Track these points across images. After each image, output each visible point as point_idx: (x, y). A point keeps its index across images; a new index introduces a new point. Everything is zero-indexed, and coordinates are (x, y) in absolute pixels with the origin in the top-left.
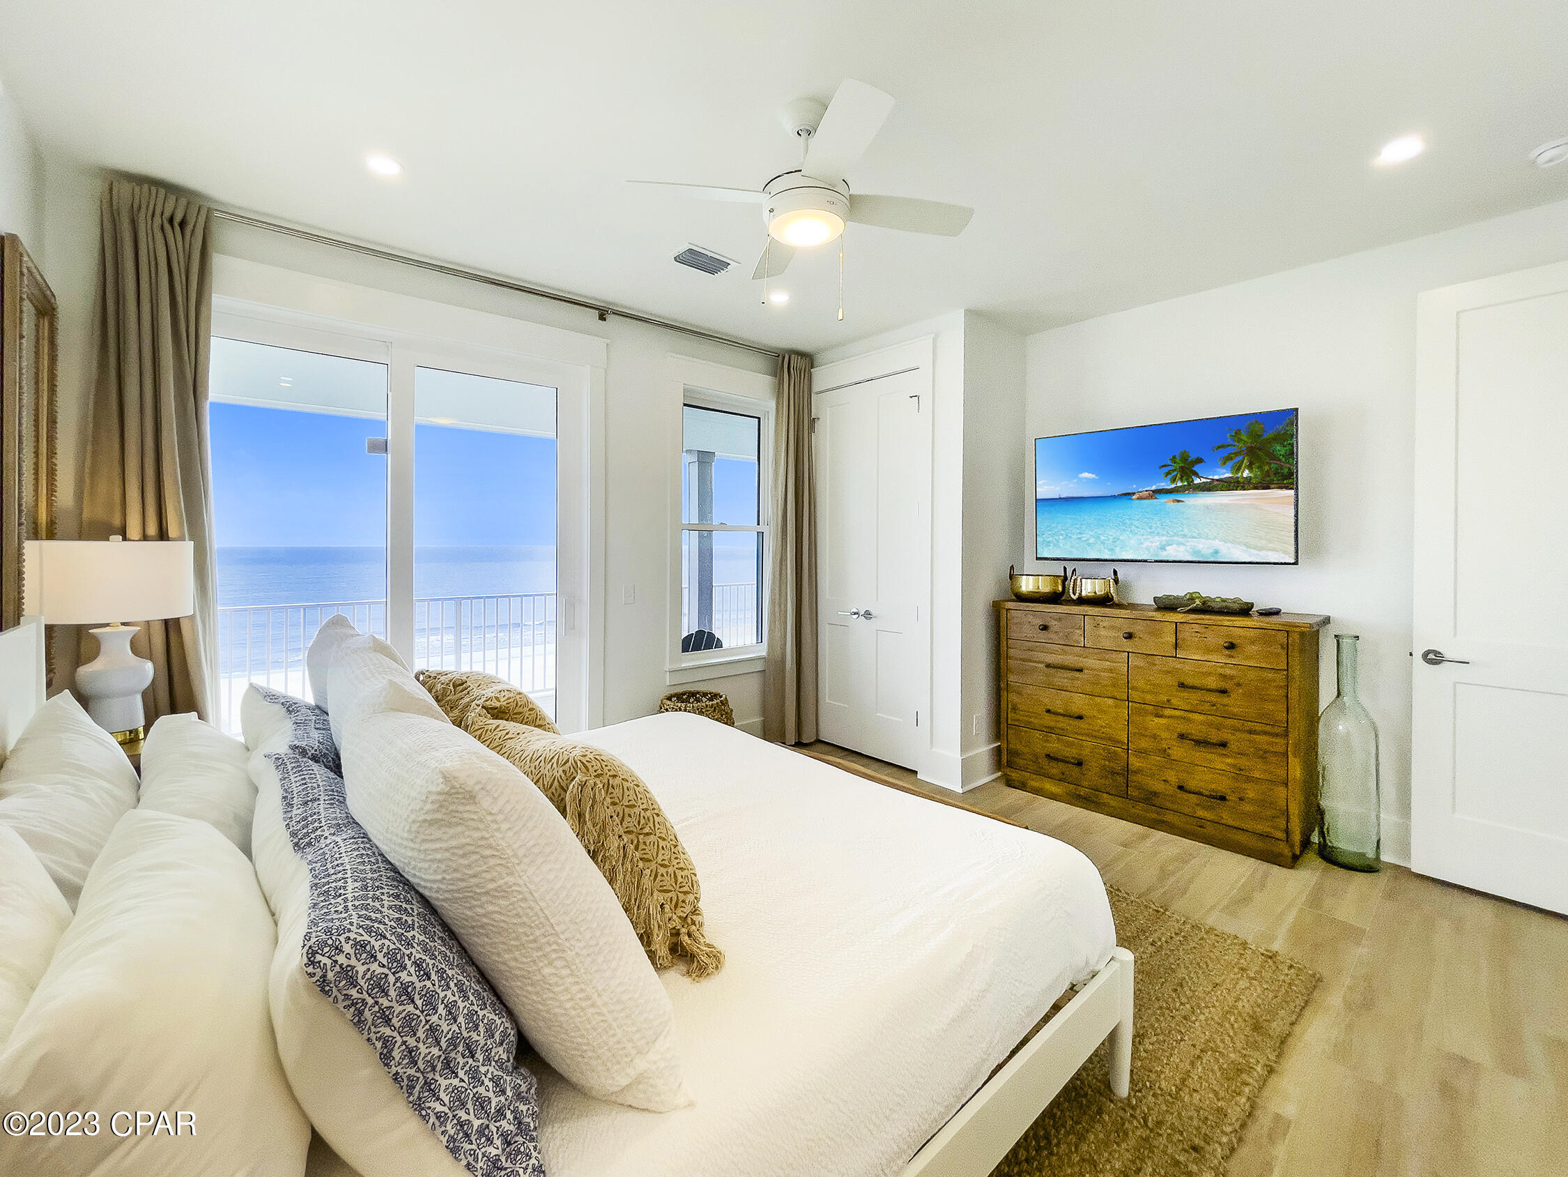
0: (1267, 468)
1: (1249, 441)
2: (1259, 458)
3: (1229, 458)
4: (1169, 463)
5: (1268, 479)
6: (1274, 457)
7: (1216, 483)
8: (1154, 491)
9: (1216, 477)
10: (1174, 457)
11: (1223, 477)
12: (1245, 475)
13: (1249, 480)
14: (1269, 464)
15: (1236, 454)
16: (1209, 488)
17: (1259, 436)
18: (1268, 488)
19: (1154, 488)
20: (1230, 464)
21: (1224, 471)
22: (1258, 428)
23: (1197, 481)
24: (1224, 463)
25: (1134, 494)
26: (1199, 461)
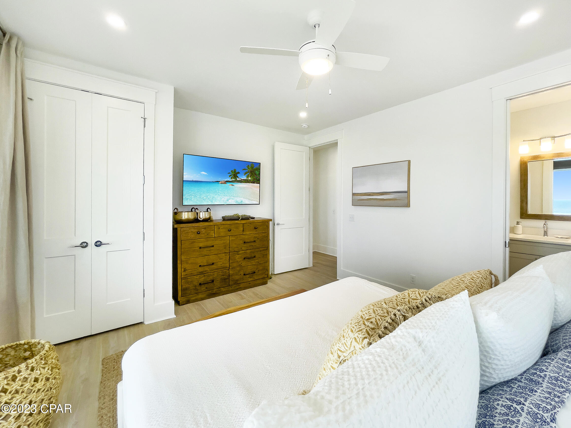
0: (254, 177)
1: (251, 169)
2: (252, 174)
3: (246, 173)
4: (231, 172)
5: (254, 180)
6: (256, 174)
7: (243, 180)
8: (226, 181)
9: (243, 179)
10: (232, 171)
11: (244, 179)
12: (249, 179)
13: (250, 180)
14: (255, 176)
15: (248, 172)
16: (241, 181)
17: (253, 168)
18: (254, 183)
19: (226, 180)
20: (246, 175)
21: (245, 177)
22: (253, 166)
23: (238, 179)
24: (245, 175)
25: (220, 181)
26: (239, 173)
